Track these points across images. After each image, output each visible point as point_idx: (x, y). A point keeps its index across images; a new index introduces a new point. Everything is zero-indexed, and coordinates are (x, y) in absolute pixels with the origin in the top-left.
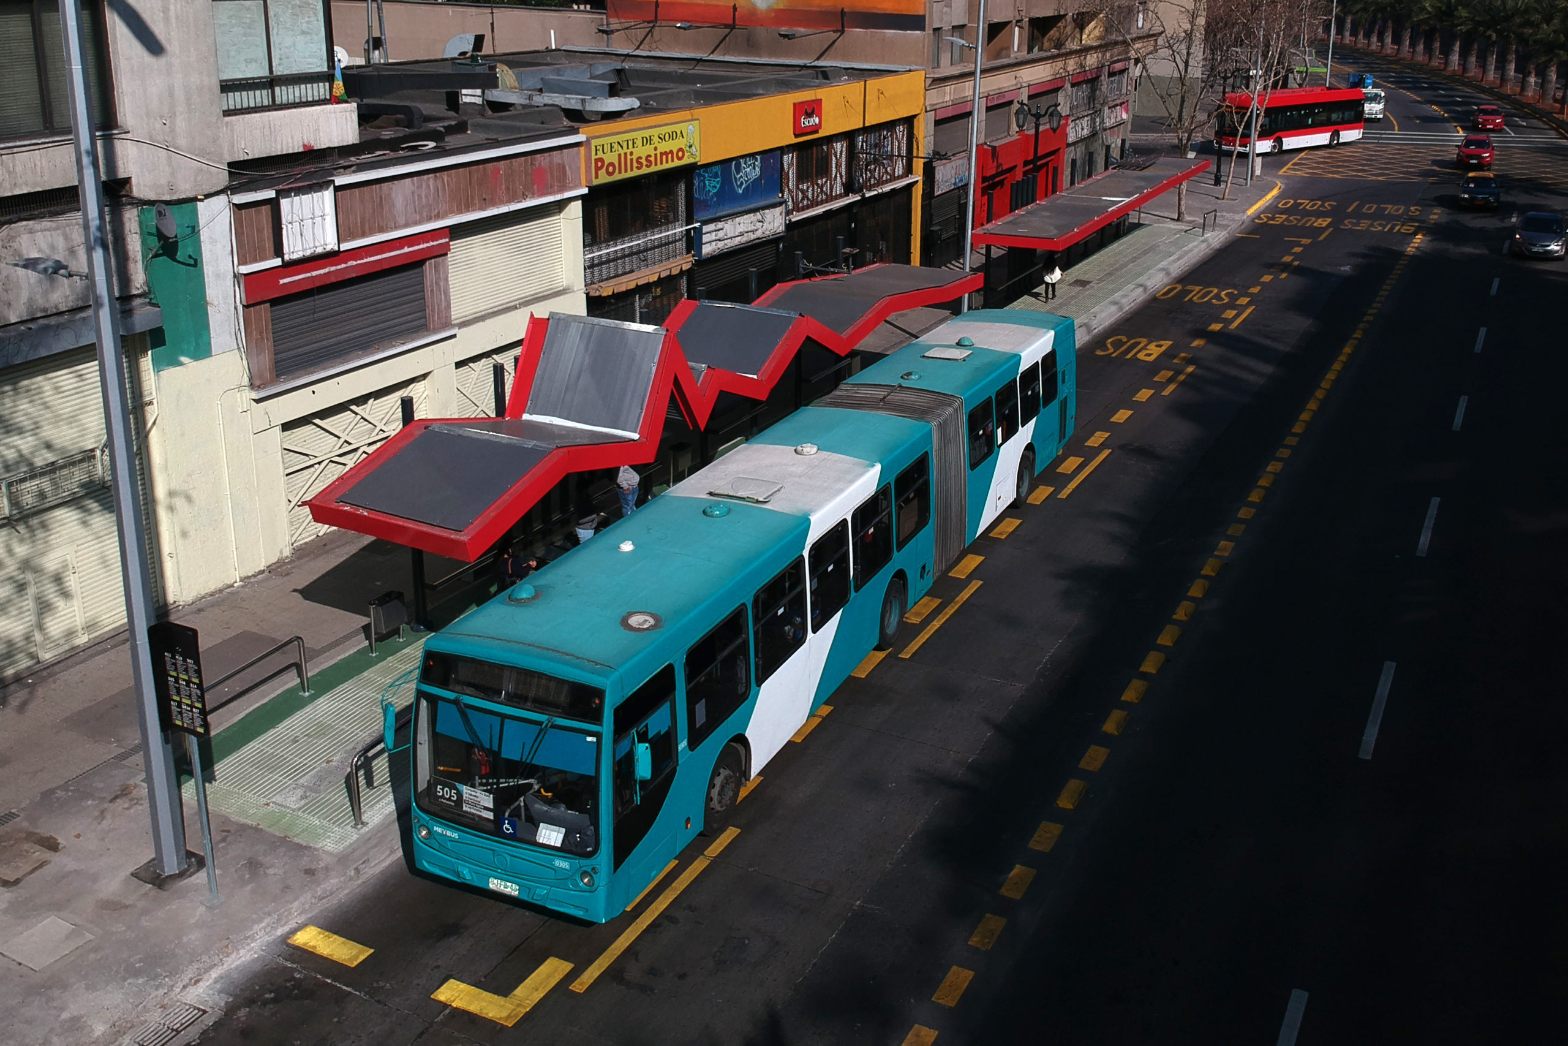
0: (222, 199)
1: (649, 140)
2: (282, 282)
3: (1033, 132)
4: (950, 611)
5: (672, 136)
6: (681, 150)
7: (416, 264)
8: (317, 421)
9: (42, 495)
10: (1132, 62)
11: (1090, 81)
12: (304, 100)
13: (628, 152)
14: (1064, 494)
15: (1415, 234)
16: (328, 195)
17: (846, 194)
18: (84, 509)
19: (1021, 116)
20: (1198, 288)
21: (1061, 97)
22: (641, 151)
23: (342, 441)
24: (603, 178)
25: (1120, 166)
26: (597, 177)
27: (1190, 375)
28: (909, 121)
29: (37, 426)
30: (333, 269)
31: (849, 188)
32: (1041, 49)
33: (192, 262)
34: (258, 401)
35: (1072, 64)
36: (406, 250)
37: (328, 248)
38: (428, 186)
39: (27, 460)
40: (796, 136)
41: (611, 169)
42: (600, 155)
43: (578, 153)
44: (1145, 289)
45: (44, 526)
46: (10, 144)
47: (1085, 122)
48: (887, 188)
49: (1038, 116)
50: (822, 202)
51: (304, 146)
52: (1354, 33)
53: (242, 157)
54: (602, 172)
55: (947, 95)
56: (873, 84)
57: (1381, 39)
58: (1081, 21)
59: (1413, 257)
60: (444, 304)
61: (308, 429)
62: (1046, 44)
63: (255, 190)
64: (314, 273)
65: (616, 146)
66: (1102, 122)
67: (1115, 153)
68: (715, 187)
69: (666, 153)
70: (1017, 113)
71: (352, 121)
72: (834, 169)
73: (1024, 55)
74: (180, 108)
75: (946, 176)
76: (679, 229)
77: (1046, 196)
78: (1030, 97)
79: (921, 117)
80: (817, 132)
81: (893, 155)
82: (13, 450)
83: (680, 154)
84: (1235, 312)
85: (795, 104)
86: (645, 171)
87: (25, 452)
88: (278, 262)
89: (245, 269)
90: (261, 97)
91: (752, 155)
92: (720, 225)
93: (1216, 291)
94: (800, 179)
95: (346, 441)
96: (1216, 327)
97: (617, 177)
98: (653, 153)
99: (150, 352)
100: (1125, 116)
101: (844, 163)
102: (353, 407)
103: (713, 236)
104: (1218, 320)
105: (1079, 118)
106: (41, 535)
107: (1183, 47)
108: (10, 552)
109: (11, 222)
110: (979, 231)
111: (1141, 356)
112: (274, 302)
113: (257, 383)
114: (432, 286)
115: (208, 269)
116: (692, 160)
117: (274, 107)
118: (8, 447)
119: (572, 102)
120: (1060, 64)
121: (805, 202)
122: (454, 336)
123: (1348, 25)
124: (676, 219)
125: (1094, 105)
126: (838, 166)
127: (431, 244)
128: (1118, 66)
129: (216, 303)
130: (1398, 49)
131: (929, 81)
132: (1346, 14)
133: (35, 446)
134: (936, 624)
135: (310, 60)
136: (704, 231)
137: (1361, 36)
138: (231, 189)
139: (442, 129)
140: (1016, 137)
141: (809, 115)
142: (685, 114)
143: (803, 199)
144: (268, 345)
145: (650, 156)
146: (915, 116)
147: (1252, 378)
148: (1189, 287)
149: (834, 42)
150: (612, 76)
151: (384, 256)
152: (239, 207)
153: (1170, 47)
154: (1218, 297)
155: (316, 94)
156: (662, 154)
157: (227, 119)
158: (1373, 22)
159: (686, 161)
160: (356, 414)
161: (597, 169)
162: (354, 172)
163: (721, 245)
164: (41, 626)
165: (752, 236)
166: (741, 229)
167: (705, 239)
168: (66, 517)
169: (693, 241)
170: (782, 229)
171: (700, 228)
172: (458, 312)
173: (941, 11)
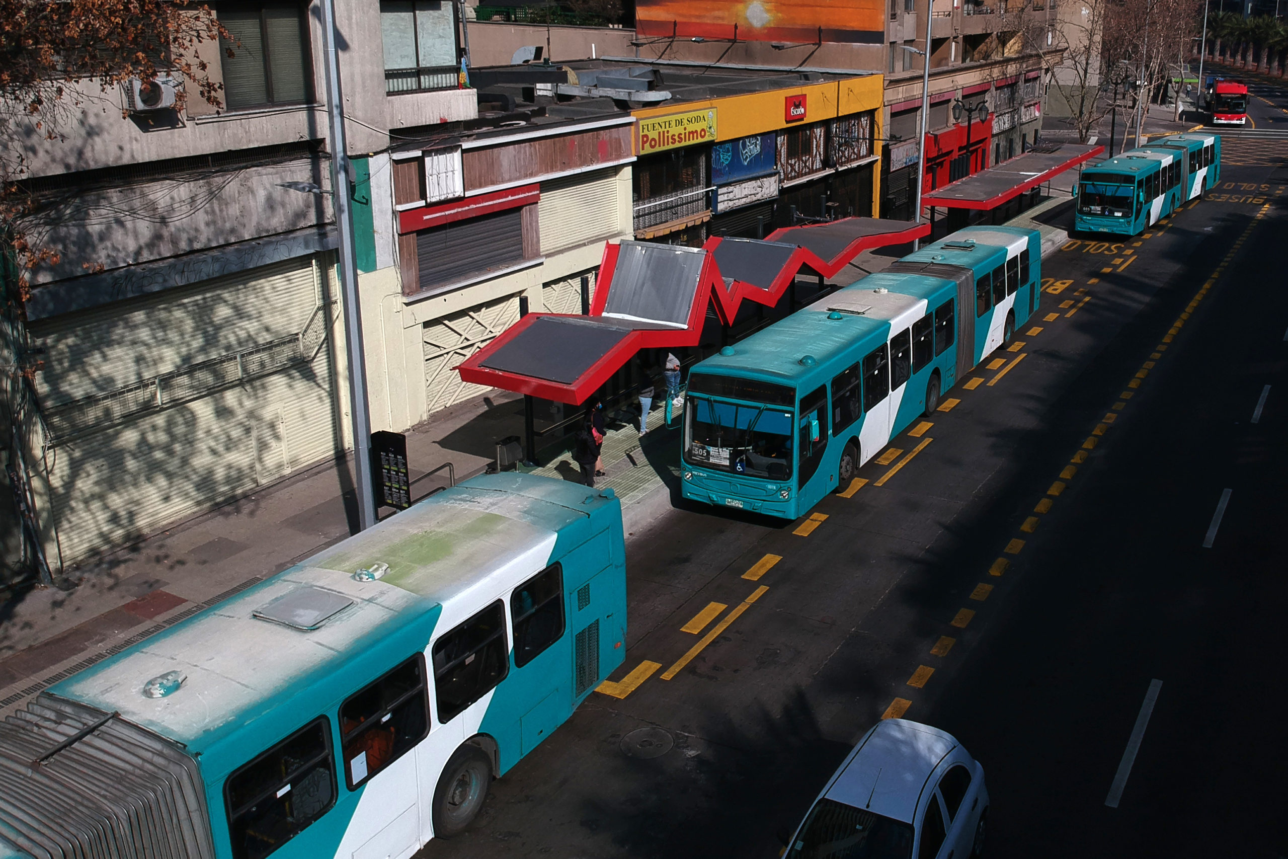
0: (386, 156)
1: (680, 122)
2: (425, 218)
3: (967, 124)
4: (909, 457)
5: (697, 119)
6: (703, 130)
7: (515, 209)
8: (445, 322)
9: (262, 365)
10: (1043, 71)
11: (1010, 86)
12: (440, 86)
13: (666, 130)
14: (992, 383)
15: (1264, 204)
16: (457, 155)
17: (824, 168)
18: (289, 376)
19: (957, 111)
20: (1093, 243)
21: (987, 97)
22: (675, 130)
23: (463, 338)
24: (648, 150)
25: (1033, 150)
26: (643, 149)
27: (1087, 303)
28: (871, 113)
30: (460, 210)
31: (826, 164)
32: (971, 61)
33: (365, 201)
34: (407, 304)
35: (996, 72)
36: (510, 198)
37: (457, 195)
38: (525, 152)
39: (253, 339)
40: (787, 122)
41: (653, 143)
42: (646, 132)
43: (630, 130)
44: (1053, 243)
45: (264, 387)
47: (1006, 118)
48: (855, 165)
49: (970, 111)
50: (806, 174)
51: (441, 119)
52: (1222, 54)
53: (399, 126)
54: (647, 145)
55: (900, 94)
56: (845, 84)
57: (1244, 57)
58: (1003, 39)
59: (1261, 221)
60: (535, 240)
61: (439, 327)
62: (976, 56)
63: (408, 151)
64: (447, 213)
65: (657, 126)
66: (1020, 118)
67: (1030, 140)
68: (727, 159)
69: (692, 133)
70: (954, 108)
71: (473, 102)
72: (815, 149)
73: (959, 64)
74: (359, 89)
75: (900, 156)
76: (702, 191)
77: (976, 171)
78: (964, 97)
79: (880, 110)
80: (802, 119)
81: (858, 139)
82: (243, 332)
83: (703, 133)
84: (1122, 260)
85: (786, 98)
86: (677, 145)
87: (252, 333)
88: (422, 203)
89: (400, 208)
90: (411, 83)
91: (755, 136)
92: (731, 189)
93: (1107, 245)
94: (790, 155)
95: (466, 338)
96: (1107, 270)
97: (658, 149)
98: (683, 132)
99: (336, 265)
100: (1037, 114)
101: (822, 144)
102: (471, 313)
103: (725, 197)
104: (1108, 265)
105: (1001, 115)
106: (260, 393)
107: (1083, 58)
108: (241, 404)
110: (927, 195)
111: (1049, 290)
112: (420, 233)
113: (407, 291)
114: (527, 225)
115: (375, 207)
116: (711, 139)
117: (421, 90)
118: (241, 328)
119: (621, 94)
120: (987, 72)
121: (793, 174)
122: (542, 264)
123: (1217, 47)
124: (698, 183)
125: (1013, 104)
126: (818, 146)
127: (527, 194)
128: (1032, 75)
129: (380, 231)
130: (1258, 66)
131: (887, 82)
132: (1216, 38)
133: (259, 329)
134: (900, 465)
135: (445, 57)
136: (719, 193)
137: (1228, 56)
138: (392, 149)
139: (528, 112)
140: (953, 128)
141: (797, 106)
142: (707, 103)
143: (791, 171)
144: (415, 262)
145: (681, 134)
146: (876, 109)
147: (1135, 305)
148: (1087, 243)
149: (813, 52)
150: (650, 75)
151: (495, 202)
152: (397, 162)
153: (1073, 58)
154: (1110, 250)
155: (448, 82)
156: (690, 133)
157: (390, 98)
158: (1238, 45)
159: (706, 139)
160: (473, 318)
161: (644, 143)
162: (475, 139)
163: (731, 203)
164: (260, 460)
165: (754, 198)
166: (746, 192)
167: (720, 198)
168: (278, 382)
169: (711, 200)
170: (776, 193)
171: (716, 191)
172: (545, 245)
173: (896, 29)
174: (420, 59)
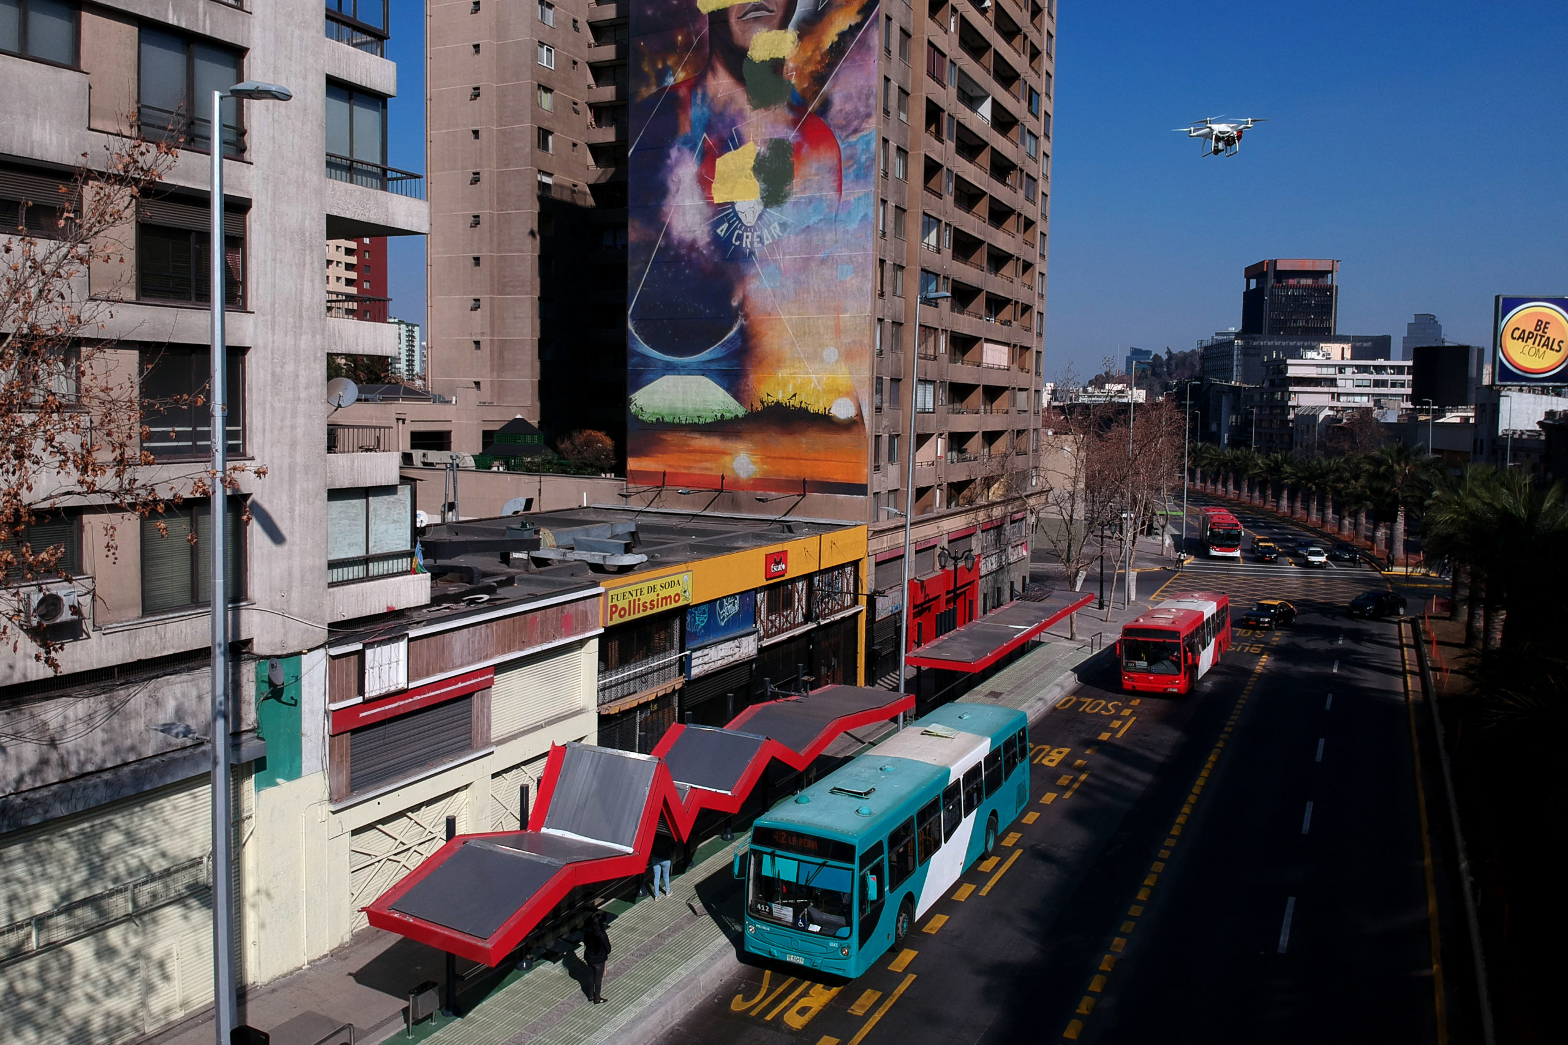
0: (321, 652)
1: (653, 589)
2: (362, 715)
3: (952, 568)
4: (890, 1003)
5: (671, 584)
6: (677, 594)
7: (466, 696)
8: (380, 826)
9: (154, 896)
10: (1029, 512)
11: (997, 527)
12: (390, 572)
13: (637, 598)
14: (984, 892)
15: (1261, 654)
16: (403, 645)
17: (806, 622)
18: (186, 906)
19: (943, 559)
20: (1089, 700)
21: (974, 539)
22: (647, 598)
23: (398, 842)
24: (617, 620)
25: (1021, 598)
26: (611, 619)
27: (1084, 783)
28: (855, 564)
29: (157, 839)
30: (402, 703)
31: (807, 618)
32: (957, 505)
33: (293, 702)
34: (334, 813)
35: (982, 516)
36: (460, 685)
37: (400, 687)
38: (481, 634)
39: (146, 867)
40: (767, 579)
41: (622, 613)
42: (615, 602)
43: (599, 600)
44: (1045, 702)
45: (155, 923)
46: (164, 617)
47: (994, 559)
48: (838, 617)
49: (956, 559)
50: (787, 630)
51: (388, 608)
52: (1204, 480)
53: (340, 619)
54: (616, 616)
55: (885, 543)
56: (828, 537)
57: (1225, 485)
58: (988, 482)
59: (1261, 674)
60: (486, 727)
61: (372, 833)
62: (961, 501)
63: (347, 644)
64: (387, 707)
65: (627, 595)
66: (1007, 558)
67: (1018, 587)
68: (703, 621)
69: (666, 598)
70: (939, 556)
71: (426, 587)
72: (796, 603)
73: (944, 510)
74: (296, 583)
75: (884, 607)
76: (674, 656)
77: (964, 623)
78: (950, 542)
79: (865, 560)
80: (783, 575)
81: (842, 592)
82: (136, 860)
83: (677, 598)
84: (1120, 722)
85: (766, 555)
86: (649, 612)
87: (145, 861)
88: (360, 700)
89: (334, 707)
90: (358, 571)
91: (733, 596)
92: (706, 651)
93: (1104, 703)
94: (770, 611)
95: (401, 842)
96: (1105, 736)
97: (627, 618)
98: (655, 598)
99: (253, 776)
100: (1025, 553)
101: (804, 598)
102: (409, 814)
103: (700, 661)
104: (1106, 729)
105: (988, 556)
106: (150, 929)
107: (1068, 505)
108: (127, 943)
109: (158, 677)
110: (911, 654)
111: (1045, 762)
112: (354, 732)
113: (336, 797)
114: (478, 712)
115: (305, 707)
116: (685, 603)
117: (368, 578)
118: (133, 856)
119: (596, 558)
120: (972, 516)
121: (774, 630)
122: (492, 753)
123: (1198, 475)
124: (672, 647)
125: (1000, 545)
126: (800, 600)
127: (480, 679)
128: (1018, 516)
129: (308, 734)
130: (1239, 495)
131: (870, 533)
132: (1196, 467)
133: (154, 855)
135: (398, 542)
136: (693, 657)
137: (1209, 484)
138: (330, 644)
139: (495, 584)
140: (940, 572)
141: (778, 563)
142: (683, 567)
143: (772, 627)
144: (347, 765)
145: (653, 601)
146: (860, 560)
147: (1135, 786)
148: (1082, 699)
149: (798, 503)
150: (627, 537)
151: (442, 691)
152: (333, 658)
153: (1058, 504)
154: (1105, 708)
155: (400, 567)
156: (662, 599)
157: (331, 590)
158: (1217, 474)
159: (681, 603)
160: (411, 819)
161: (612, 613)
162: (424, 626)
163: (706, 667)
164: (143, 1004)
165: (732, 659)
166: (722, 654)
167: (694, 663)
168: (172, 914)
169: (684, 665)
170: (755, 652)
171: (691, 655)
172: (496, 733)
173: (880, 480)
174: (370, 546)
